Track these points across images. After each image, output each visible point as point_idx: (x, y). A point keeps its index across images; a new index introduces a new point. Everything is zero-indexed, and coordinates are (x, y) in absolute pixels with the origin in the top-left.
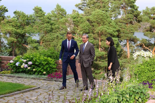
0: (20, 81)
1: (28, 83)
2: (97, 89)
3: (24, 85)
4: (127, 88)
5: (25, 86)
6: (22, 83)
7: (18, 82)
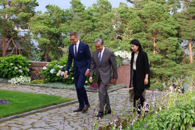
0: (56, 93)
1: (66, 95)
2: (154, 103)
3: (61, 97)
4: (192, 102)
5: (62, 99)
6: (58, 95)
7: (53, 93)
